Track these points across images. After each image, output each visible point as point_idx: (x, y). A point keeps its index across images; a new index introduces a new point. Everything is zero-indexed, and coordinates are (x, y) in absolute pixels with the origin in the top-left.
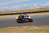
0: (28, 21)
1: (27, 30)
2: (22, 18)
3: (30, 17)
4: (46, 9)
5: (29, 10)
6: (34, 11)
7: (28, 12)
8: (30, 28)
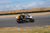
0: (29, 21)
1: (9, 31)
2: (23, 18)
3: (31, 17)
4: (28, 10)
5: (11, 11)
6: (16, 12)
7: (10, 13)
8: (12, 29)
